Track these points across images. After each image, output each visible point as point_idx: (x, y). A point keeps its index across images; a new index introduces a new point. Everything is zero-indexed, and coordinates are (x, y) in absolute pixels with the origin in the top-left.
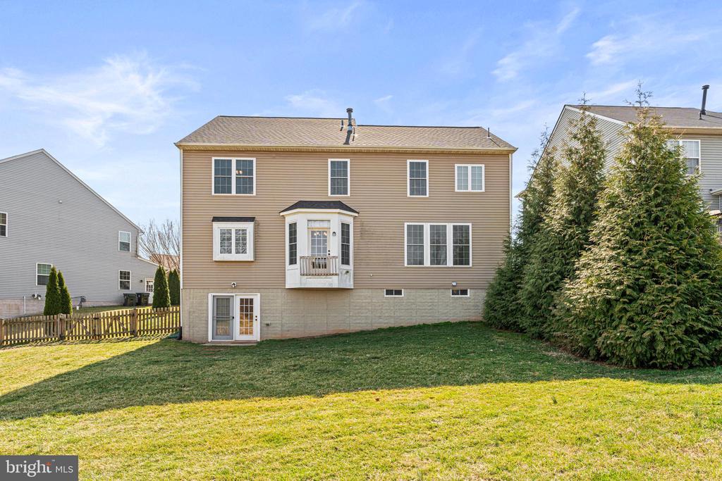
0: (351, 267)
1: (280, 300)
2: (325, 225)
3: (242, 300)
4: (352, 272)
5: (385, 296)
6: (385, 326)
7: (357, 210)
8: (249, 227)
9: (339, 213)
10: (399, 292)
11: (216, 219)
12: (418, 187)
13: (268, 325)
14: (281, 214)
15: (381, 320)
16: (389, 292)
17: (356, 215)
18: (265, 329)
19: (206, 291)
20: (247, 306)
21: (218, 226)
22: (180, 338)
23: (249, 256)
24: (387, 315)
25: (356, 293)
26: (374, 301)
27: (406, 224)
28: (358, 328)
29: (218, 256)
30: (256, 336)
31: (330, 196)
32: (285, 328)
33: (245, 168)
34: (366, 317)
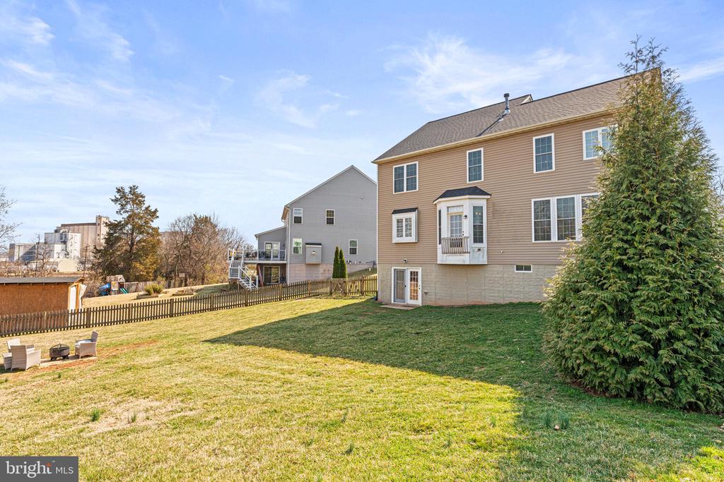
0: (484, 245)
1: (434, 273)
2: (459, 210)
3: (411, 272)
4: (485, 249)
5: (516, 271)
6: (515, 301)
7: (489, 193)
8: (413, 215)
9: (469, 198)
10: (528, 268)
11: (395, 212)
12: (544, 162)
13: (426, 293)
14: (435, 203)
15: (511, 295)
16: (519, 268)
17: (489, 197)
18: (424, 296)
19: (390, 265)
20: (414, 276)
21: (395, 217)
22: (377, 299)
23: (413, 239)
24: (517, 290)
25: (489, 268)
26: (505, 276)
27: (533, 200)
28: (492, 302)
29: (396, 240)
30: (419, 302)
31: (469, 184)
32: (438, 297)
33: (412, 170)
34: (499, 291)
